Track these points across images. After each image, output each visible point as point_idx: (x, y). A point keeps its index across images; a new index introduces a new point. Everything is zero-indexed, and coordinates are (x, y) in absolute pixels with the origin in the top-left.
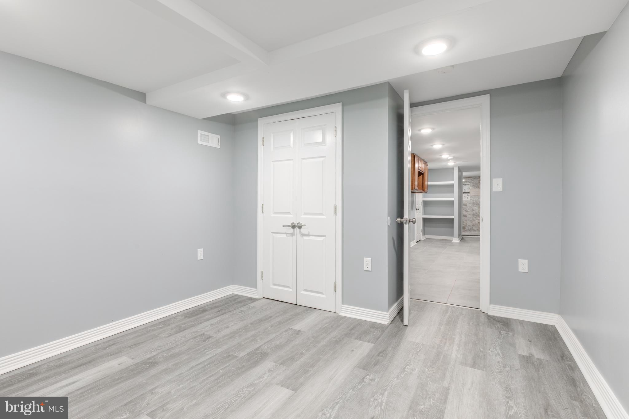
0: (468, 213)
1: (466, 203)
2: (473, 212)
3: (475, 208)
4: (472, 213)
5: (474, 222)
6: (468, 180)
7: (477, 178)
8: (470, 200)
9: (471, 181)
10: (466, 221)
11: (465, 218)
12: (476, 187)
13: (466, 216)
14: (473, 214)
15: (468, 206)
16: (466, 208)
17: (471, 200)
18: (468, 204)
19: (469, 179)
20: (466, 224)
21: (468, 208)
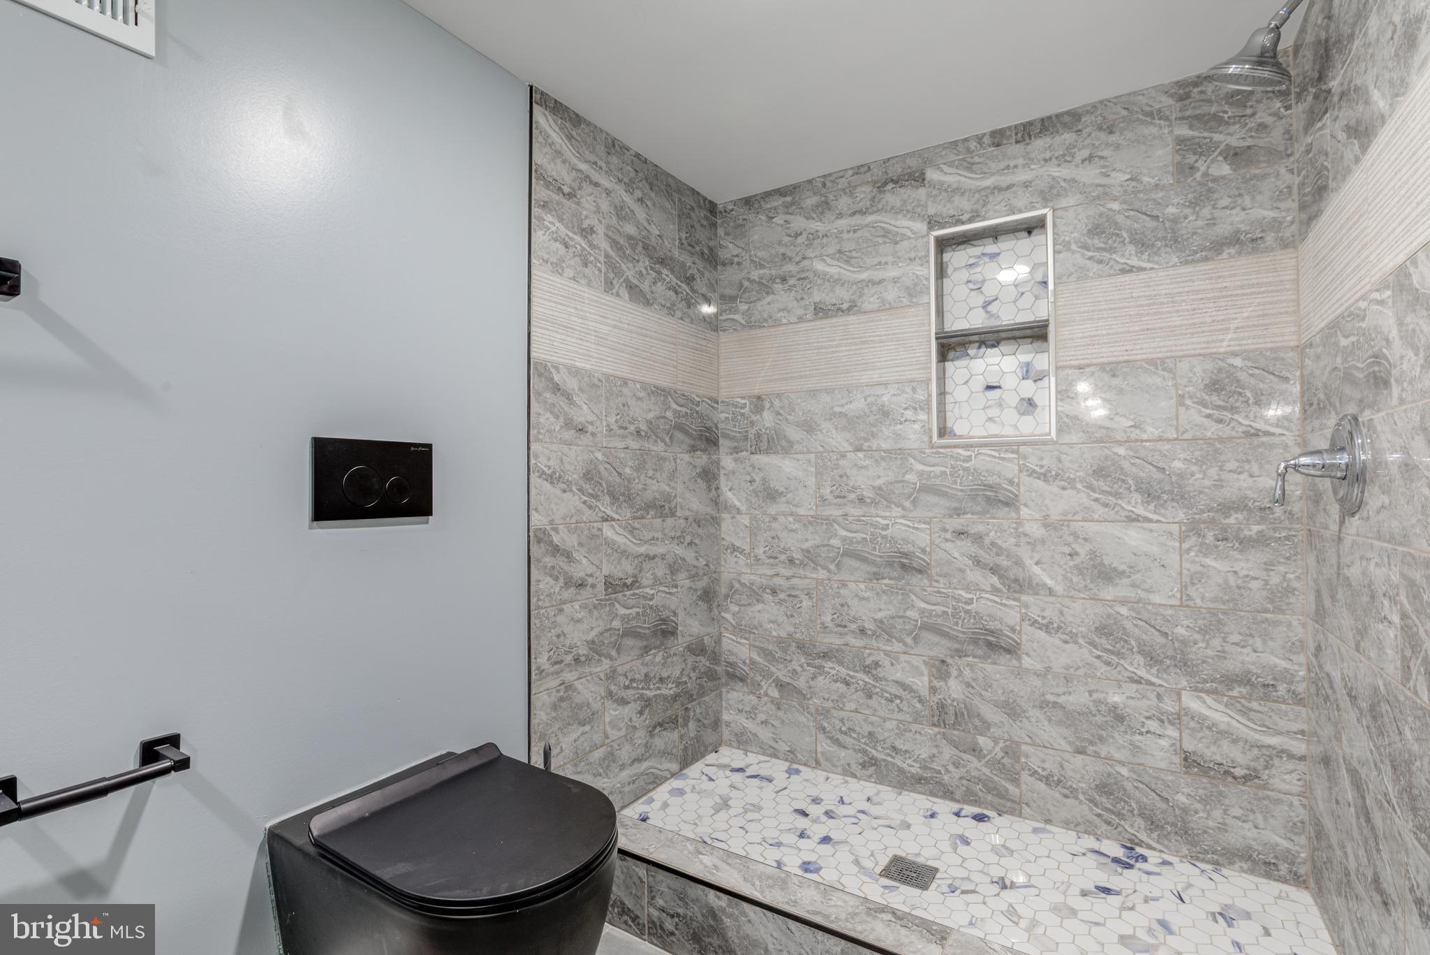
0: (1035, 605)
1: (1011, 469)
2: (1109, 593)
3: (1134, 537)
4: (1082, 614)
5: (1117, 747)
6: (1029, 160)
7: (1152, 115)
8: (1060, 431)
9: (1063, 172)
10: (1012, 710)
11: (996, 670)
12: (1142, 244)
13: (1012, 650)
14: (1102, 630)
15: (1024, 511)
16: (1008, 542)
17: (1074, 437)
18: (1030, 488)
19: (1039, 144)
20: (1012, 751)
21: (1033, 544)
